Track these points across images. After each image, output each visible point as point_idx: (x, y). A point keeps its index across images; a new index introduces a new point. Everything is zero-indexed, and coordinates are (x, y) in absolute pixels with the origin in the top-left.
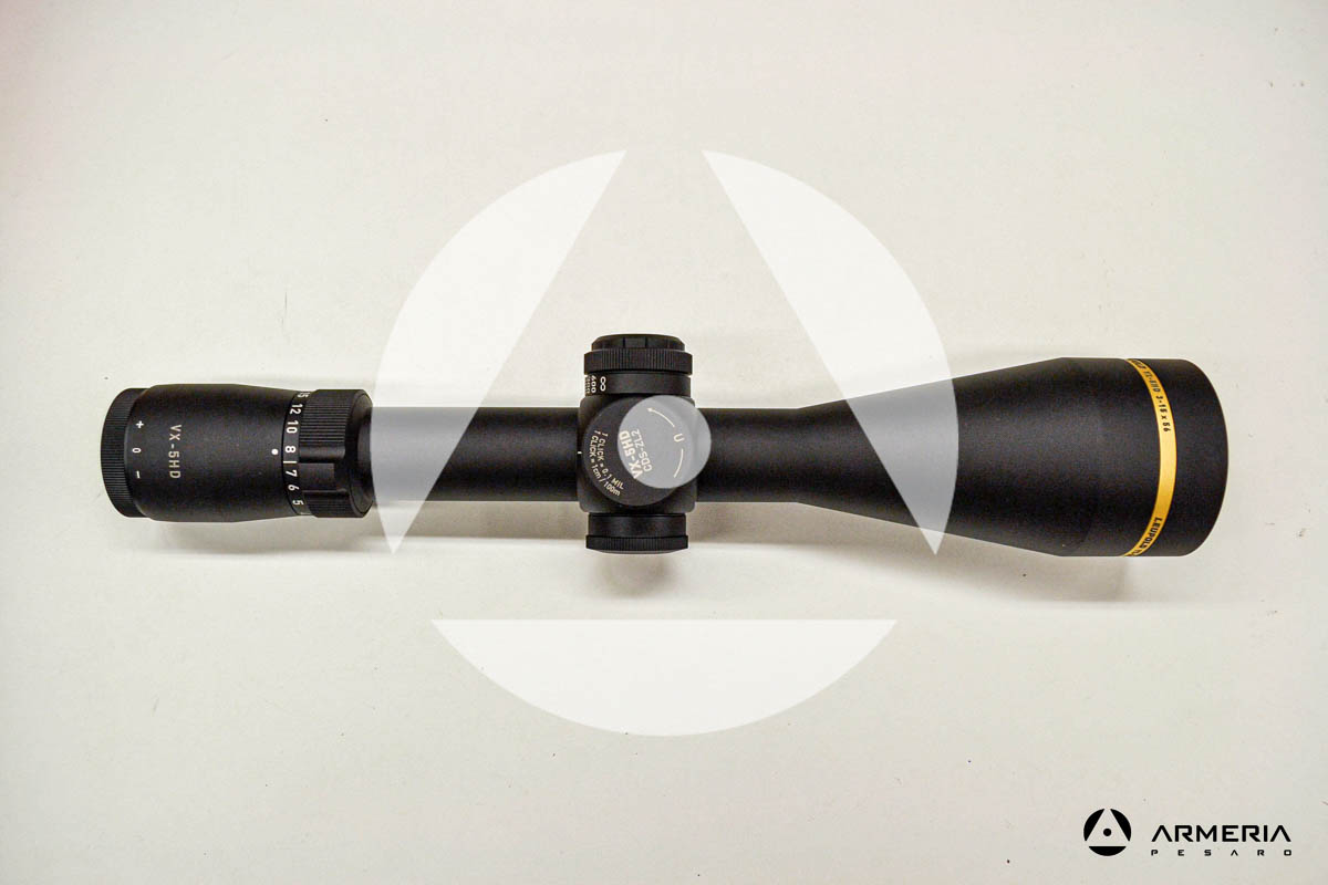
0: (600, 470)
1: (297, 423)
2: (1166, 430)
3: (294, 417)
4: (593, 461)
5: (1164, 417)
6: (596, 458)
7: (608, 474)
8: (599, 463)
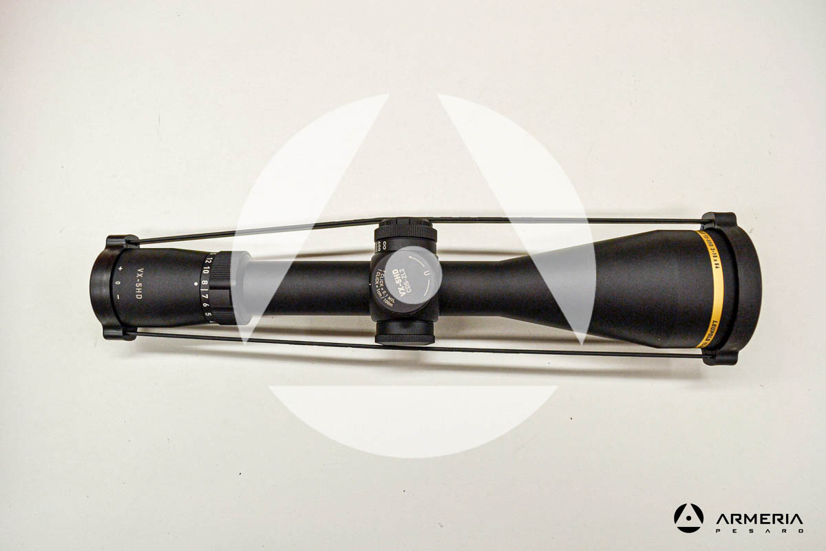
0: (381, 291)
1: (209, 268)
2: (717, 267)
3: (208, 265)
4: (377, 286)
5: (715, 260)
6: (379, 285)
7: (386, 294)
8: (380, 288)
